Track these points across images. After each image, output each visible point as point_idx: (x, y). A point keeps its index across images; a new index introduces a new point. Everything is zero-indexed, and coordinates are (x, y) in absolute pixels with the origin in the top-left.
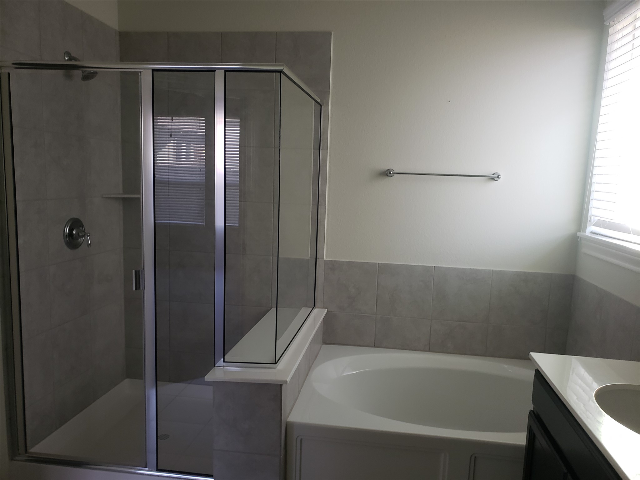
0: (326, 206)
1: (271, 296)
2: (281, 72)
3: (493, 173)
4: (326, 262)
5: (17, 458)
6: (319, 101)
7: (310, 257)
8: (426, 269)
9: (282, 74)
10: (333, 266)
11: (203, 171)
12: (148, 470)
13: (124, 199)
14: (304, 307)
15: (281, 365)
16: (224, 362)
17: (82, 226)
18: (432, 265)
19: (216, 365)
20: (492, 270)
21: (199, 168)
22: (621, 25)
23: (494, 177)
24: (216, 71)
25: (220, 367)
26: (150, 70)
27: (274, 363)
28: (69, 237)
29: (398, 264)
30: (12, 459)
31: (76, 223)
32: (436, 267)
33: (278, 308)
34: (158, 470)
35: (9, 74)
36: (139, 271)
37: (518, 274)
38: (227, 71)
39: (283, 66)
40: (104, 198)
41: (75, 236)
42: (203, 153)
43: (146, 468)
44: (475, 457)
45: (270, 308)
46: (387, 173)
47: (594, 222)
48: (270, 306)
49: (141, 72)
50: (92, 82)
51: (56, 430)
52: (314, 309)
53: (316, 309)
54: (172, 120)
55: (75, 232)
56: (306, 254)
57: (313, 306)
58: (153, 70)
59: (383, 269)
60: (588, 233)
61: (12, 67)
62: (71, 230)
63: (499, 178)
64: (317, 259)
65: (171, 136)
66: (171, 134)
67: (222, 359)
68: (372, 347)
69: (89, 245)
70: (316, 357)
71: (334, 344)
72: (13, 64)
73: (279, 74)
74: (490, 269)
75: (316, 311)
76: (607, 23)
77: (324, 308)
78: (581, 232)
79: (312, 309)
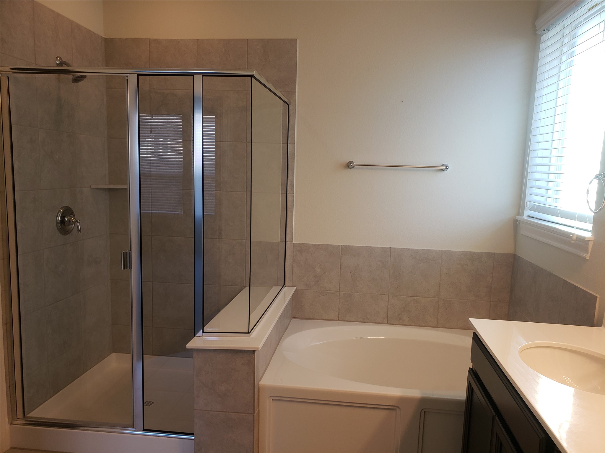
0: (294, 194)
1: (245, 276)
2: (252, 76)
3: (441, 165)
4: (294, 245)
5: (15, 422)
6: (286, 100)
7: (280, 241)
8: (384, 250)
9: (252, 78)
10: (302, 248)
11: (180, 164)
12: (136, 430)
13: (109, 190)
14: (275, 285)
15: (254, 334)
16: (203, 332)
17: (73, 213)
18: (389, 247)
19: (196, 335)
20: (442, 250)
21: (177, 161)
22: (550, 34)
23: (443, 168)
24: (194, 75)
25: (199, 336)
26: (136, 74)
27: (248, 332)
28: (61, 223)
29: (359, 246)
30: (11, 424)
31: (67, 212)
32: (392, 248)
33: (251, 287)
34: (144, 430)
35: (8, 77)
36: (126, 253)
37: (464, 254)
38: (204, 75)
39: (253, 71)
40: (92, 188)
41: (66, 222)
42: (181, 147)
43: (134, 428)
44: (425, 412)
45: (244, 287)
46: (349, 165)
47: (530, 207)
48: (244, 285)
49: (127, 76)
50: (81, 83)
51: (50, 398)
52: (284, 287)
53: (285, 287)
54: (152, 117)
55: (66, 220)
56: (276, 237)
57: (283, 285)
58: (138, 75)
59: (345, 250)
60: (525, 217)
61: (11, 72)
62: (63, 217)
63: (447, 169)
64: (286, 242)
65: (151, 132)
66: (151, 130)
67: (202, 330)
68: (337, 320)
69: (79, 231)
70: (286, 330)
71: (302, 318)
72: (11, 69)
73: (250, 78)
74: (440, 249)
75: (285, 289)
76: (538, 32)
77: (294, 287)
78: (519, 216)
79: (281, 287)
